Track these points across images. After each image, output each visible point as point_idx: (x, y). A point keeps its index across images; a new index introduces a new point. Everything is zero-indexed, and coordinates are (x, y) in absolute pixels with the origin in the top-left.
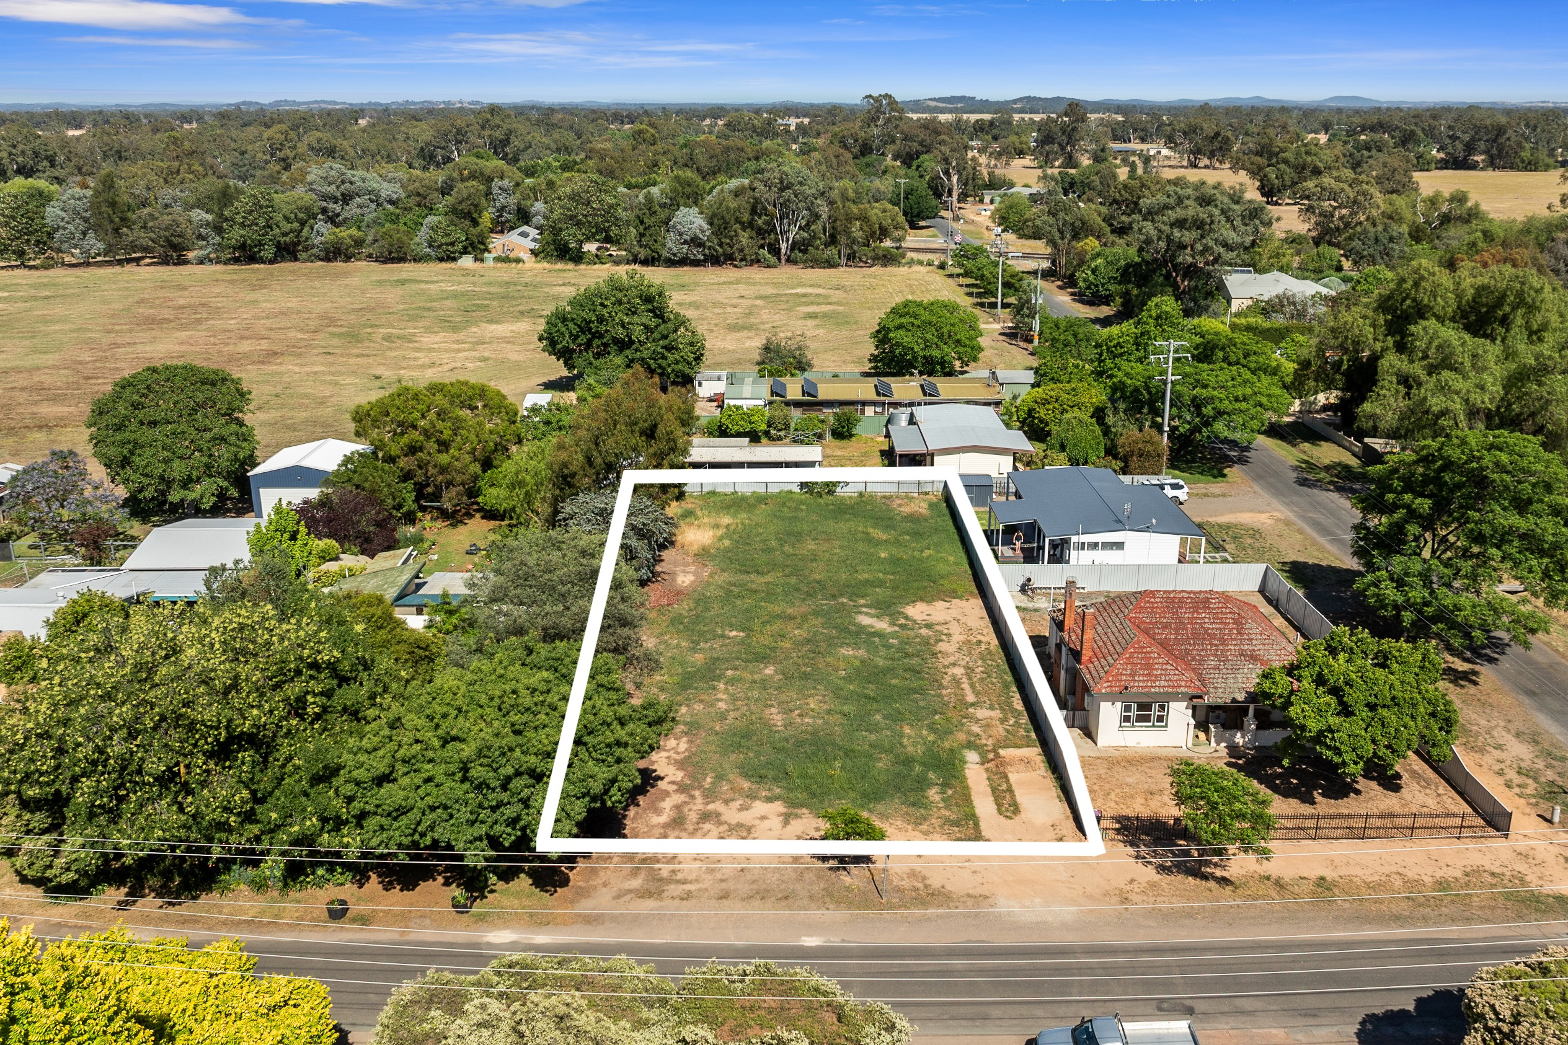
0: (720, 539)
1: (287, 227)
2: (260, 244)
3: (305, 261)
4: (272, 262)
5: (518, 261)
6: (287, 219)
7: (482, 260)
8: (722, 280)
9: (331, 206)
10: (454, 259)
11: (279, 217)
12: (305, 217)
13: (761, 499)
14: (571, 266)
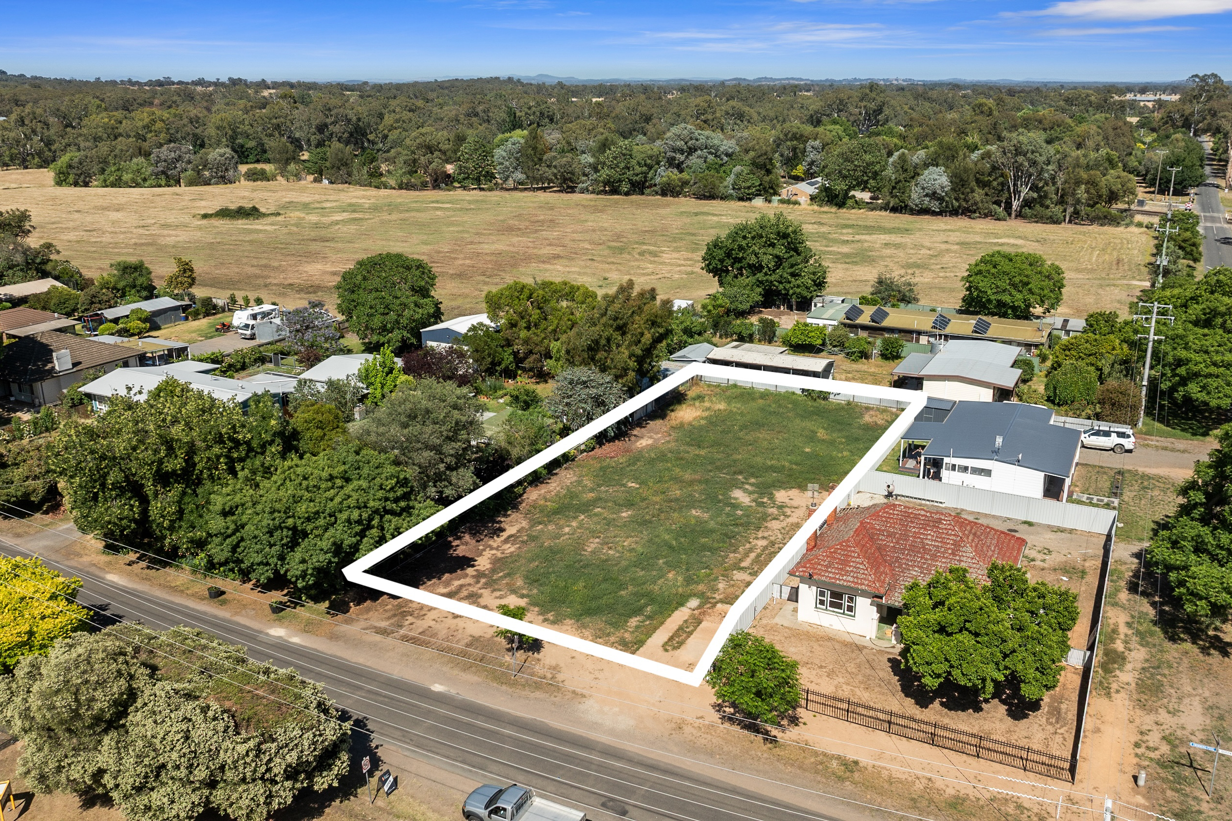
0: (702, 418)
1: (638, 169)
2: (620, 181)
3: (649, 195)
4: (627, 194)
5: (796, 203)
6: (639, 163)
7: (770, 201)
8: (949, 227)
9: (678, 156)
10: (750, 199)
11: (634, 162)
12: (653, 161)
13: (766, 395)
14: (834, 209)
